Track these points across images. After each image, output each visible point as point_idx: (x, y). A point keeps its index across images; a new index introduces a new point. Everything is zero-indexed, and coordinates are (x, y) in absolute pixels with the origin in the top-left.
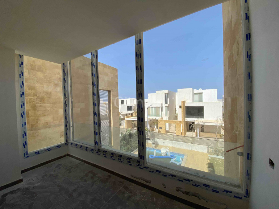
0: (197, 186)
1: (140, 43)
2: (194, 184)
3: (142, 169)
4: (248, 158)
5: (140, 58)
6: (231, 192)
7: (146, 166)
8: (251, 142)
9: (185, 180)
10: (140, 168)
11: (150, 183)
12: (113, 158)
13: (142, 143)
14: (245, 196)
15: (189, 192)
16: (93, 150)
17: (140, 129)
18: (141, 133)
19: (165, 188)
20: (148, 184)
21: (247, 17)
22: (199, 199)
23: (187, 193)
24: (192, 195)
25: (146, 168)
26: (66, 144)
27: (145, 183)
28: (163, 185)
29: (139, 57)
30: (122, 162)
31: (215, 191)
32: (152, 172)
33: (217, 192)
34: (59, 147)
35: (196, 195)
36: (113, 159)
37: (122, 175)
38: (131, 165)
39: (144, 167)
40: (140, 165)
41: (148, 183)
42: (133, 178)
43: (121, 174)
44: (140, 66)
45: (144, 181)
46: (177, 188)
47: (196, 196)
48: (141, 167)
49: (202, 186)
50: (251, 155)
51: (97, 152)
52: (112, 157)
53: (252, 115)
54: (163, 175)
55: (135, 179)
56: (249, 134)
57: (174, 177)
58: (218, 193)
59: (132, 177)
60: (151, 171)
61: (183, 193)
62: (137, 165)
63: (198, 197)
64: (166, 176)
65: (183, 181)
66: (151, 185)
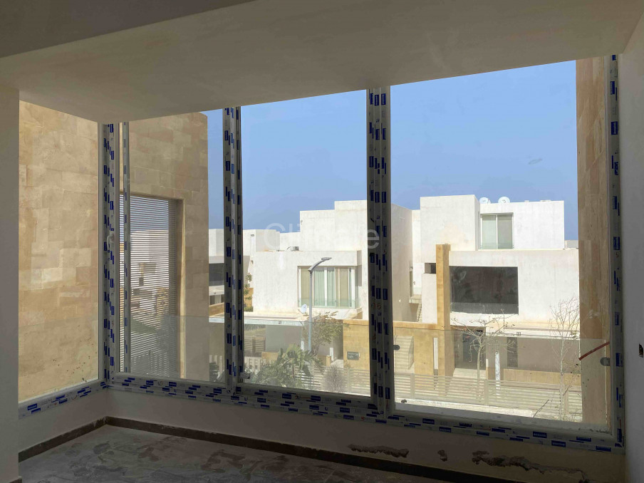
0: (519, 439)
1: (384, 102)
2: (514, 436)
3: (385, 422)
4: (617, 364)
5: (384, 138)
6: (589, 440)
7: (393, 413)
8: (622, 330)
9: (494, 430)
10: (378, 421)
11: (405, 456)
12: (291, 406)
13: (386, 354)
14: (617, 445)
15: (502, 458)
16: (218, 391)
17: (380, 319)
18: (383, 330)
19: (444, 460)
20: (400, 460)
21: (614, 89)
22: (527, 469)
23: (498, 462)
24: (511, 464)
25: (396, 417)
26: (102, 383)
27: (392, 458)
28: (442, 453)
29: (381, 136)
30: (321, 414)
31: (558, 443)
32: (412, 425)
33: (562, 444)
34: (86, 394)
35: (518, 462)
36: (290, 410)
37: (321, 451)
38: (351, 417)
39: (389, 418)
40: (378, 414)
41: (401, 458)
42: (356, 453)
43: (318, 448)
44: (383, 159)
45: (388, 453)
46: (474, 454)
47: (517, 464)
48: (379, 417)
49: (532, 437)
50: (622, 357)
51: (234, 397)
52: (287, 404)
53: (621, 278)
54: (440, 428)
55: (363, 454)
56: (618, 316)
57: (468, 429)
58: (565, 446)
59: (354, 449)
60: (408, 423)
61: (490, 463)
62: (368, 415)
63: (523, 466)
64: (448, 430)
65: (488, 434)
66: (409, 460)
